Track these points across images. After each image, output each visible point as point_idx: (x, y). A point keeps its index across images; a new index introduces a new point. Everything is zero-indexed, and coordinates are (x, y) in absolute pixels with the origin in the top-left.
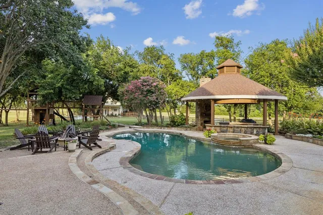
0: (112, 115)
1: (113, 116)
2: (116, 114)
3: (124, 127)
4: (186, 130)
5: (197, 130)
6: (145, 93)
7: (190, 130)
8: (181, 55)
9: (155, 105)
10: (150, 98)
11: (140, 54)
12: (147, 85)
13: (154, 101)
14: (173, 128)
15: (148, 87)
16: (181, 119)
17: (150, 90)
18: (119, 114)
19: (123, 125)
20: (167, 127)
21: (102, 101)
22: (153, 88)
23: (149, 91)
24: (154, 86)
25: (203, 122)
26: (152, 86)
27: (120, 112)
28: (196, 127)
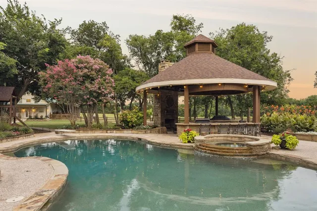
0: (36, 118)
1: (38, 119)
2: (42, 117)
3: (50, 132)
4: (146, 132)
5: (159, 132)
6: (81, 79)
7: (151, 133)
8: (130, 36)
9: (96, 98)
10: (89, 86)
11: (73, 33)
12: (85, 67)
13: (95, 92)
14: (125, 131)
15: (86, 70)
16: (137, 118)
17: (88, 76)
18: (46, 117)
19: (48, 130)
20: (115, 129)
21: (13, 94)
22: (93, 72)
23: (86, 77)
24: (96, 69)
25: (164, 121)
26: (92, 69)
27: (48, 114)
28: (157, 128)
